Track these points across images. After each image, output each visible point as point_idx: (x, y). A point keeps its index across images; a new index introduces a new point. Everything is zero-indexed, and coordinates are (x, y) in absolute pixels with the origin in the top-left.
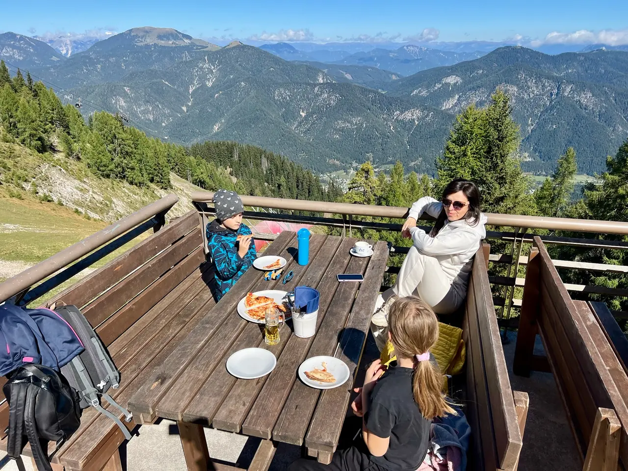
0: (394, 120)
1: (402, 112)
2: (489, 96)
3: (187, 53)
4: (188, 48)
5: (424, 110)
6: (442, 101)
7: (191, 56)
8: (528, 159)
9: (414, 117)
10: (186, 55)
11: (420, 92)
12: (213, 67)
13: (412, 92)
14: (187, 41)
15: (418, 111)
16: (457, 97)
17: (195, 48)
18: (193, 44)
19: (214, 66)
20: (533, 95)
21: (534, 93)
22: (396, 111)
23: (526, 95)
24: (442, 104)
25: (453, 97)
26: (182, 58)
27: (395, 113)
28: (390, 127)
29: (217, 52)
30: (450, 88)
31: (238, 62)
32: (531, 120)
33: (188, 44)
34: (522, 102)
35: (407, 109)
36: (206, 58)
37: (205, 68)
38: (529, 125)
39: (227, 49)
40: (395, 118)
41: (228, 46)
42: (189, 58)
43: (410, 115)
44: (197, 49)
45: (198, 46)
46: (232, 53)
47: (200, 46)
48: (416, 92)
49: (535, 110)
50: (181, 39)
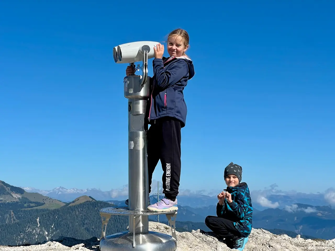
3: (12, 213)
4: (14, 206)
7: (18, 218)
10: (10, 215)
12: (47, 233)
14: (16, 196)
17: (25, 205)
18: (25, 200)
19: (48, 231)
26: (5, 220)
29: (55, 212)
31: (84, 224)
33: (18, 200)
36: (38, 220)
37: (34, 235)
39: (70, 207)
41: (73, 202)
42: (14, 220)
44: (29, 207)
45: (31, 202)
46: (77, 213)
47: (34, 202)
50: (9, 194)
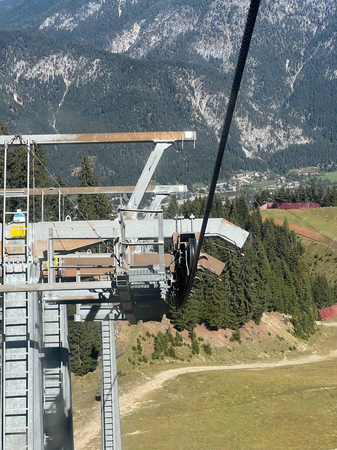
0: (17, 80)
1: (32, 63)
2: (201, 21)
5: (79, 54)
6: (107, 37)
8: (304, 141)
9: (61, 71)
11: (58, 21)
13: (41, 21)
15: (65, 58)
16: (137, 28)
20: (284, 15)
21: (284, 12)
22: (18, 60)
23: (271, 17)
24: (108, 43)
25: (129, 28)
27: (18, 66)
28: (12, 95)
30: (120, 11)
32: (290, 63)
34: (266, 31)
35: (41, 55)
38: (287, 75)
40: (18, 75)
43: (52, 68)
48: (50, 23)
49: (293, 44)
